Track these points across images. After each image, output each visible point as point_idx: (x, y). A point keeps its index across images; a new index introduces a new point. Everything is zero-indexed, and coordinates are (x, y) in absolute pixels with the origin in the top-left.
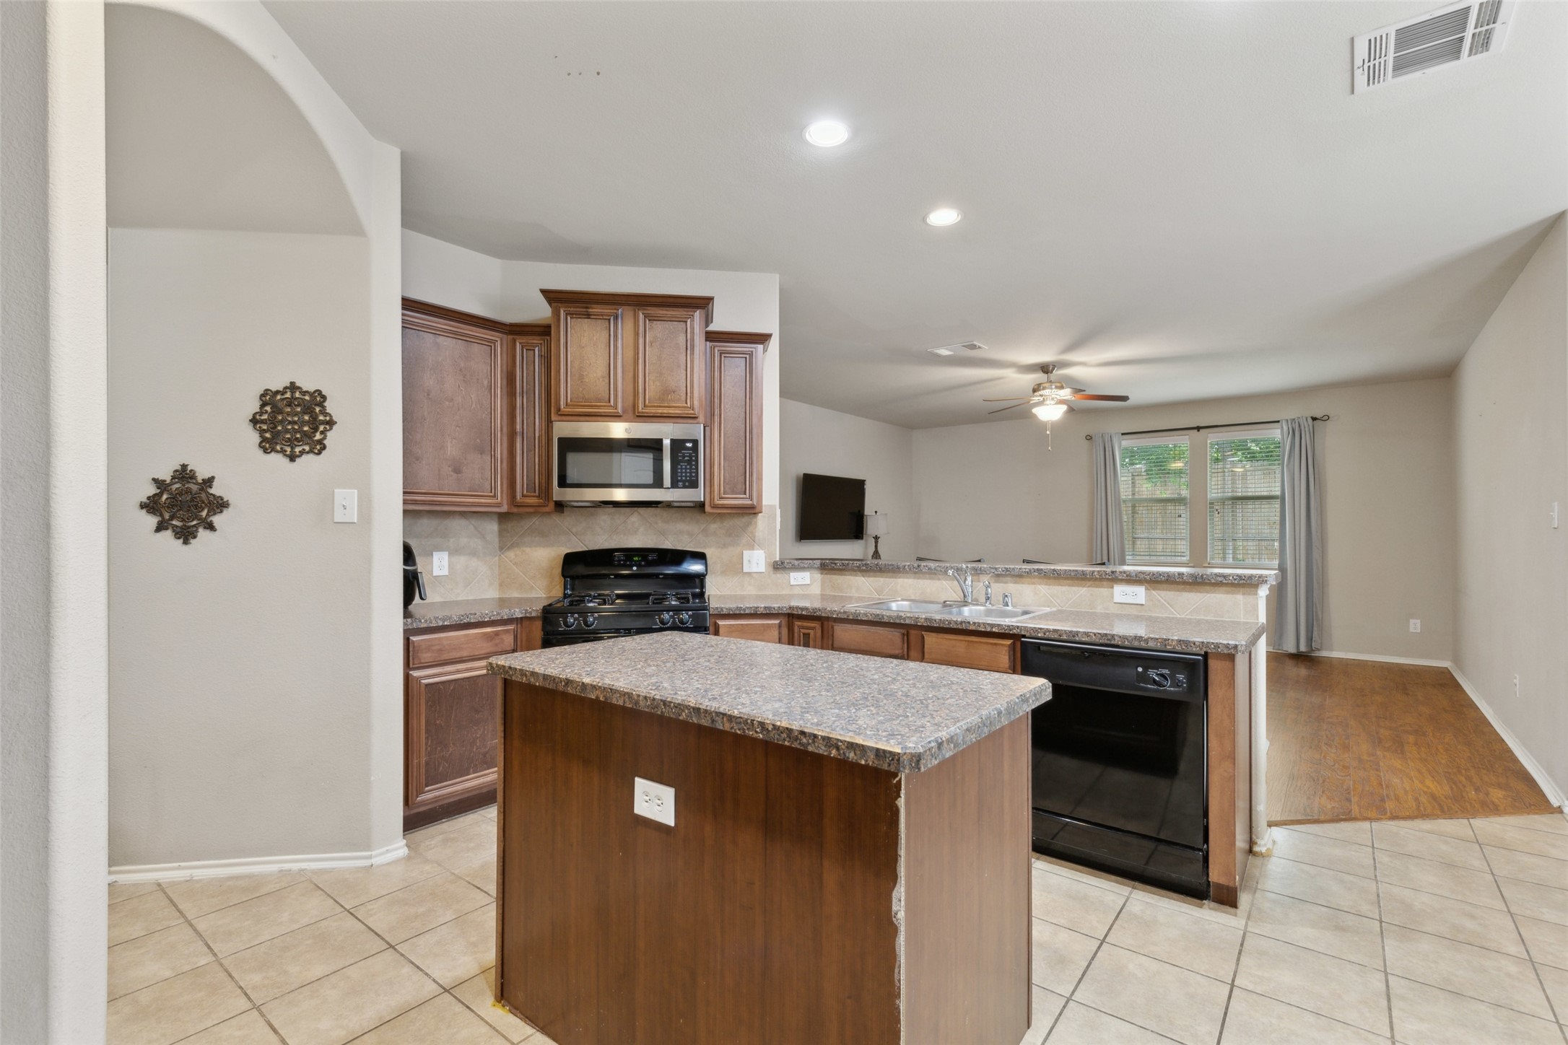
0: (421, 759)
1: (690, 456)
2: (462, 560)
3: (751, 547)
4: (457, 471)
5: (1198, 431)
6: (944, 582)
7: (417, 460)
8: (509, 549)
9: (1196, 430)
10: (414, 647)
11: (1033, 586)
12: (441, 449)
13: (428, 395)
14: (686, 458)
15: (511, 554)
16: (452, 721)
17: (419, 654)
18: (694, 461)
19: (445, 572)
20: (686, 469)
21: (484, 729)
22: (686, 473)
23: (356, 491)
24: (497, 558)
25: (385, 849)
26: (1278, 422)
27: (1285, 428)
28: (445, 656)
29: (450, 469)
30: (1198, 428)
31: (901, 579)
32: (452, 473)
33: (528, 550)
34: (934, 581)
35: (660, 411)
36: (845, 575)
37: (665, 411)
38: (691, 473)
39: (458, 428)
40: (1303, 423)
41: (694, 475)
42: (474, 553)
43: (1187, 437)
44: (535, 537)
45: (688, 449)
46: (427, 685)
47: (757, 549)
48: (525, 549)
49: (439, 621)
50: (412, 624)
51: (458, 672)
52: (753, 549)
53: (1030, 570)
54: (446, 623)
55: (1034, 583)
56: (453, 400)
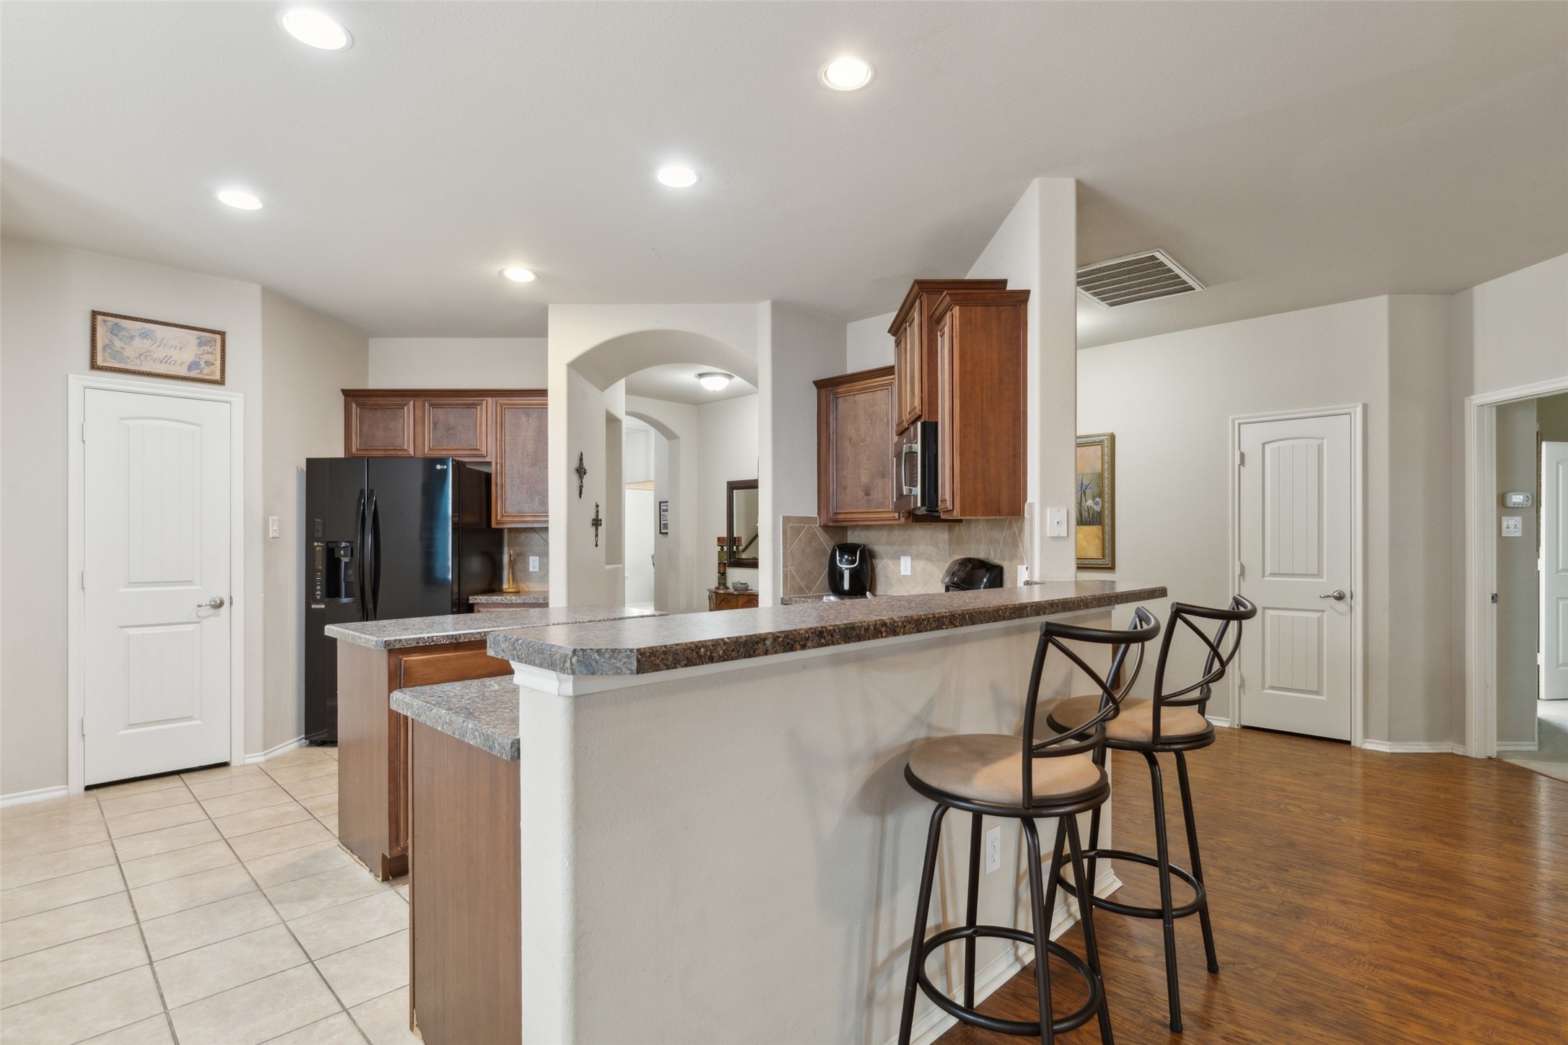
2: (921, 564)
4: (867, 494)
7: (844, 489)
12: (858, 479)
13: (851, 441)
19: (908, 573)
29: (864, 493)
32: (866, 497)
39: (868, 461)
42: (929, 559)
56: (864, 440)
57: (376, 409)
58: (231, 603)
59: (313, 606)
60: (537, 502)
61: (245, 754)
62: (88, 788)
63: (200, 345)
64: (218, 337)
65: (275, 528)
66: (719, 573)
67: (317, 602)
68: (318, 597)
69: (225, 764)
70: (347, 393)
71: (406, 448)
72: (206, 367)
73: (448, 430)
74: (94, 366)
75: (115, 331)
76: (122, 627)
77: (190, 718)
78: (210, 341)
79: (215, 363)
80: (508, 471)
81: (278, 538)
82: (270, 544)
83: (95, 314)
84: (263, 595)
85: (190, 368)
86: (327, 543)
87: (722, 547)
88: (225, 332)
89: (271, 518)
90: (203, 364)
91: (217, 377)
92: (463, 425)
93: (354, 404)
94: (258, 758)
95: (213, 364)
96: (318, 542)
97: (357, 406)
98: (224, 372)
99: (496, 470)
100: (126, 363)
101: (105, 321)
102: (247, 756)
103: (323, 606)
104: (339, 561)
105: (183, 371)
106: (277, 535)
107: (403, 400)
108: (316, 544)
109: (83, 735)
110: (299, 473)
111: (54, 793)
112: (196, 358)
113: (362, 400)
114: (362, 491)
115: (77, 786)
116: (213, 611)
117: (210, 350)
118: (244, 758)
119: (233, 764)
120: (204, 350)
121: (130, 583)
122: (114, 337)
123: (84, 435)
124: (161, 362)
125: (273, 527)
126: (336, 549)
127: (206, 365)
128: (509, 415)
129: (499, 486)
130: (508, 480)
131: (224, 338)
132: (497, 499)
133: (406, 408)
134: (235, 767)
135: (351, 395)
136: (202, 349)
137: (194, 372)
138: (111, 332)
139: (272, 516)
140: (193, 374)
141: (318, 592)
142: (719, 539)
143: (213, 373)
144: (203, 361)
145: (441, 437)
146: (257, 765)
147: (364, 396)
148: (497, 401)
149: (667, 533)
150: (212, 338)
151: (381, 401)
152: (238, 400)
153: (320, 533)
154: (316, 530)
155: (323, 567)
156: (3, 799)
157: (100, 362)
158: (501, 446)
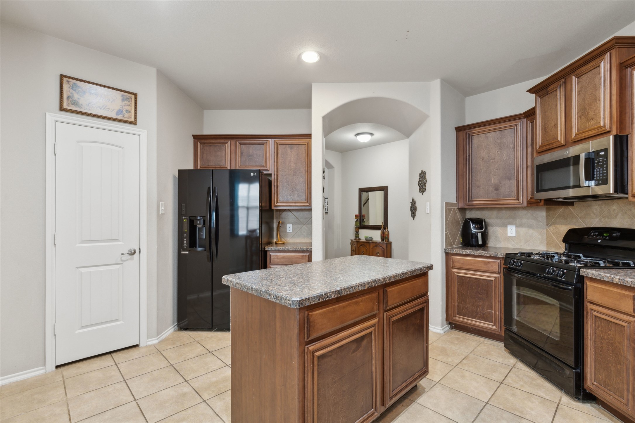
0: (455, 303)
1: (603, 161)
2: (523, 230)
4: (497, 189)
7: (478, 187)
8: (550, 225)
10: (452, 260)
12: (489, 181)
13: (483, 160)
14: (600, 164)
15: (551, 228)
16: (468, 294)
17: (454, 263)
18: (605, 164)
19: (514, 234)
20: (600, 171)
21: (483, 303)
22: (600, 174)
23: (429, 203)
24: (545, 230)
25: (434, 327)
28: (465, 267)
29: (493, 189)
32: (494, 191)
33: (558, 226)
35: (583, 135)
37: (587, 134)
38: (603, 173)
39: (497, 171)
41: (605, 174)
42: (530, 227)
44: (561, 219)
45: (602, 156)
46: (457, 276)
48: (557, 225)
49: (461, 252)
50: (450, 251)
51: (470, 274)
54: (463, 253)
56: (494, 159)
57: (210, 145)
58: (140, 252)
59: (182, 252)
60: (296, 195)
61: (147, 339)
62: (57, 367)
63: (123, 100)
64: (133, 96)
65: (163, 209)
66: (356, 232)
67: (184, 250)
68: (185, 247)
69: (136, 346)
70: (196, 137)
71: (226, 166)
72: (126, 114)
73: (249, 157)
74: (62, 109)
75: (73, 87)
76: (78, 268)
77: (117, 320)
78: (129, 99)
79: (131, 111)
80: (280, 179)
81: (164, 214)
82: (160, 217)
83: (62, 76)
84: (157, 247)
85: (117, 114)
86: (190, 217)
87: (357, 219)
88: (137, 94)
89: (161, 203)
90: (124, 112)
91: (132, 119)
92: (257, 154)
93: (199, 143)
94: (154, 341)
95: (130, 112)
96: (185, 216)
97: (200, 144)
98: (136, 117)
99: (275, 178)
100: (81, 107)
101: (68, 81)
102: (148, 340)
103: (187, 253)
104: (196, 227)
105: (113, 116)
106: (163, 212)
107: (225, 141)
108: (183, 218)
109: (55, 335)
110: (174, 177)
111: (37, 372)
112: (121, 107)
113: (203, 141)
114: (209, 188)
115: (51, 367)
116: (130, 257)
117: (128, 104)
118: (147, 342)
119: (141, 345)
120: (125, 103)
121: (82, 241)
122: (74, 92)
123: (56, 151)
124: (101, 108)
125: (162, 208)
126: (195, 221)
127: (126, 112)
128: (281, 148)
129: (276, 187)
130: (281, 183)
131: (136, 97)
132: (275, 193)
133: (226, 145)
134: (142, 347)
135: (197, 138)
136: (124, 103)
137: (120, 116)
138: (72, 89)
139: (161, 202)
140: (119, 117)
141: (185, 245)
142: (356, 216)
143: (130, 117)
144: (125, 110)
145: (245, 160)
146: (154, 345)
147: (204, 139)
148: (274, 141)
149: (327, 213)
150: (130, 97)
151: (213, 141)
152: (144, 134)
153: (184, 211)
154: (182, 210)
155: (187, 231)
156: (2, 380)
157: (65, 106)
158: (277, 165)
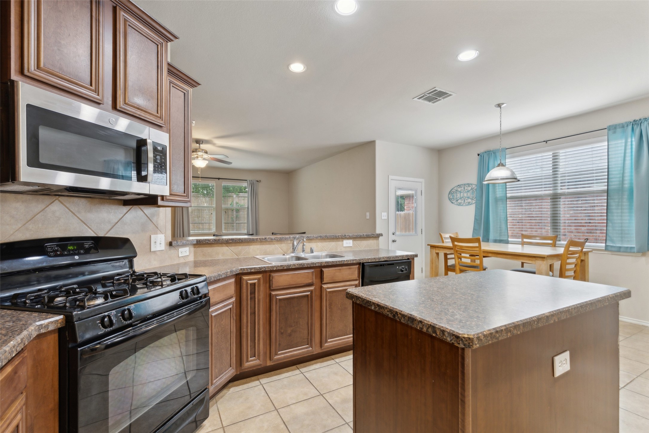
3: (156, 233)
5: (219, 180)
6: (277, 245)
9: (218, 180)
11: (316, 243)
26: (246, 180)
27: (249, 183)
30: (219, 179)
31: (253, 246)
34: (271, 245)
36: (214, 247)
40: (254, 182)
43: (215, 182)
47: (160, 234)
52: (157, 234)
53: (317, 237)
55: (316, 242)
